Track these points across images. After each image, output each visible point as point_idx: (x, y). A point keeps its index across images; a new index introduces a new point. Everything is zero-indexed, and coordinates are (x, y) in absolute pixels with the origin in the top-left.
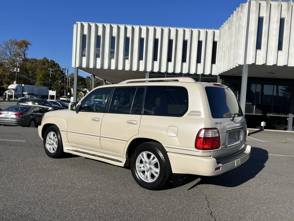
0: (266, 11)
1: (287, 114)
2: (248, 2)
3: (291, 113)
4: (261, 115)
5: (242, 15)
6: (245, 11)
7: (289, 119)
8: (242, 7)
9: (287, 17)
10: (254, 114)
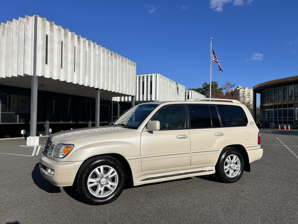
0: (50, 31)
1: (45, 121)
2: (34, 17)
3: (48, 120)
4: (24, 123)
5: (28, 27)
6: (31, 24)
7: (46, 126)
8: (28, 19)
9: (65, 42)
10: (18, 123)
